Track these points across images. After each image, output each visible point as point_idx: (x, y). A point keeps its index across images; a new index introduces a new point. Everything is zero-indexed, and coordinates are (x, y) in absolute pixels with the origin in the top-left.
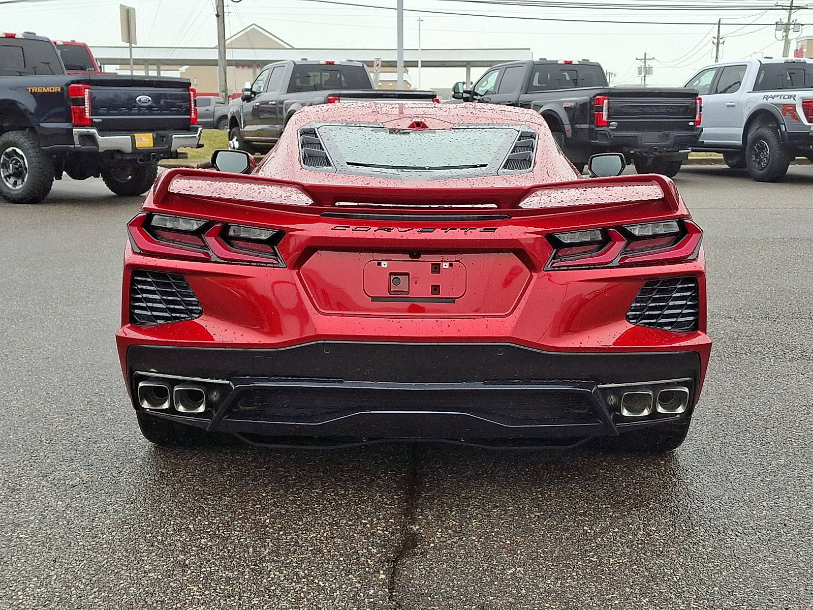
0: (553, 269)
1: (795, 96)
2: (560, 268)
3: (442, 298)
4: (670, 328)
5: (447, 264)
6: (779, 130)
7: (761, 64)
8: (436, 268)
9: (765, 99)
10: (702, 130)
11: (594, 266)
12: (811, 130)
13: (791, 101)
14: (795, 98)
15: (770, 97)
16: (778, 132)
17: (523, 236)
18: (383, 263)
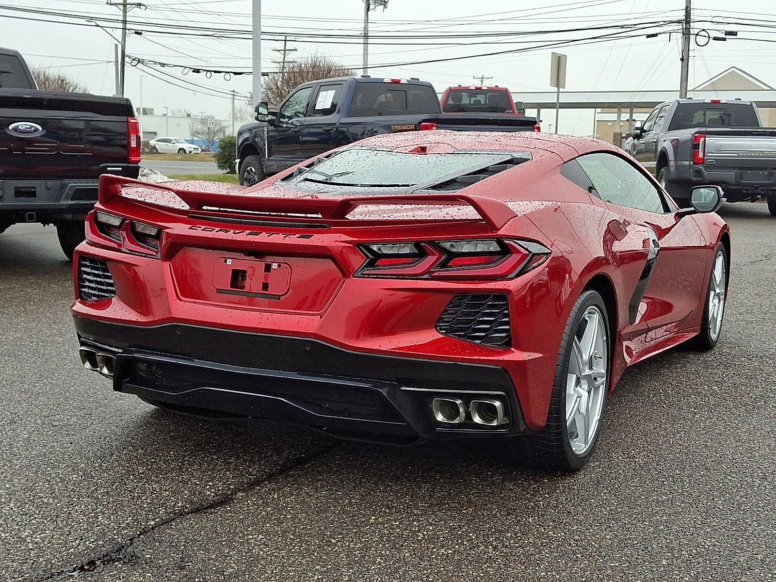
0: (362, 276)
2: (370, 276)
3: (269, 294)
4: (480, 341)
5: (276, 265)
8: (268, 268)
11: (404, 276)
17: (334, 244)
18: (228, 260)
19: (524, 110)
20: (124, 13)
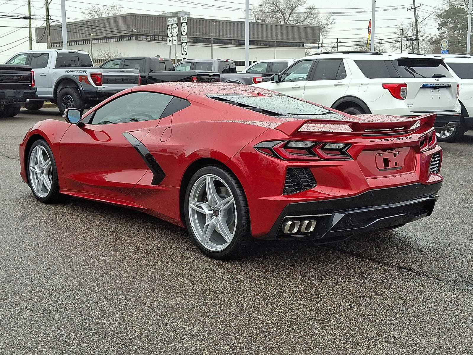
1: (86, 71)
3: (398, 167)
5: (398, 153)
6: (79, 89)
7: (57, 53)
8: (395, 155)
9: (67, 72)
10: (37, 89)
12: (98, 89)
13: (84, 74)
14: (86, 72)
15: (70, 71)
16: (78, 90)
18: (381, 154)
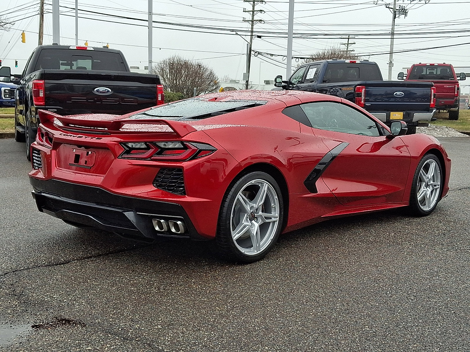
0: (121, 158)
2: (125, 158)
4: (171, 192)
11: (139, 158)
17: (109, 142)
19: (465, 78)
20: (252, 26)
